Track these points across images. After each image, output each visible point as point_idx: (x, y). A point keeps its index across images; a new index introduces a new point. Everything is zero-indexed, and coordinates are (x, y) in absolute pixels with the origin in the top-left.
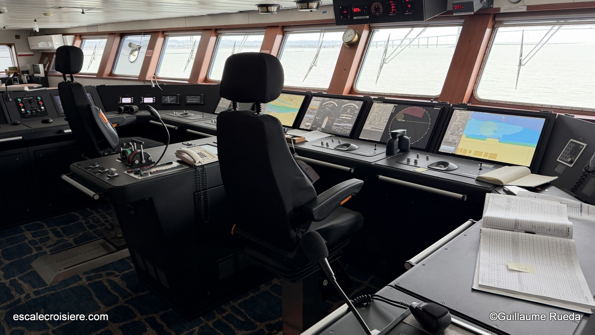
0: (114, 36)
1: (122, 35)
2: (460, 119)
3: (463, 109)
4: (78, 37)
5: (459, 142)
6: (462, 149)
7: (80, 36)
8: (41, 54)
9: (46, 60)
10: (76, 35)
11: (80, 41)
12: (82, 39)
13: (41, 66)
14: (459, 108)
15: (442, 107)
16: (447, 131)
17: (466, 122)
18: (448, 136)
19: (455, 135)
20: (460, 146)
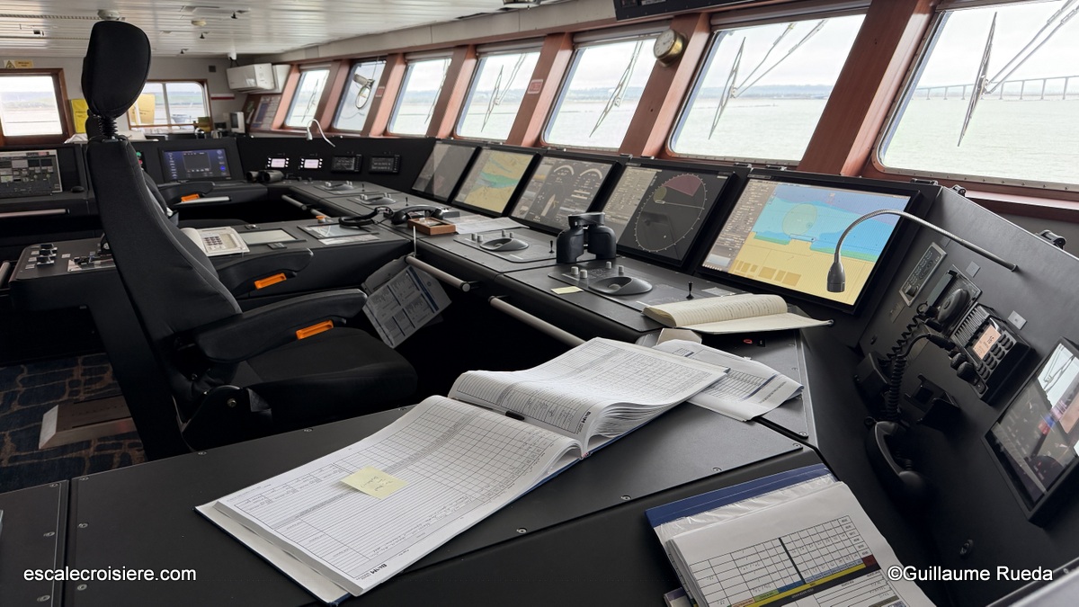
0: (338, 64)
1: (353, 62)
2: (756, 199)
3: (763, 177)
4: (294, 68)
5: (741, 246)
6: (742, 262)
7: (299, 65)
8: (246, 97)
9: (251, 105)
10: (291, 64)
11: (298, 75)
12: (300, 71)
13: (240, 116)
14: (758, 176)
15: (730, 174)
16: (726, 224)
17: (764, 205)
18: (726, 235)
19: (738, 233)
20: (740, 257)
